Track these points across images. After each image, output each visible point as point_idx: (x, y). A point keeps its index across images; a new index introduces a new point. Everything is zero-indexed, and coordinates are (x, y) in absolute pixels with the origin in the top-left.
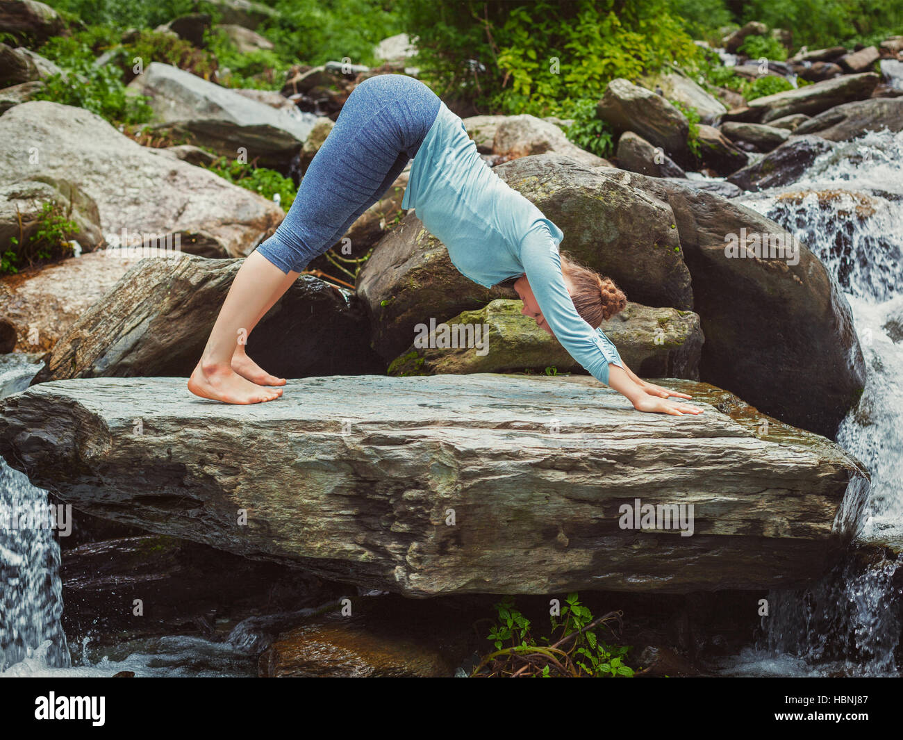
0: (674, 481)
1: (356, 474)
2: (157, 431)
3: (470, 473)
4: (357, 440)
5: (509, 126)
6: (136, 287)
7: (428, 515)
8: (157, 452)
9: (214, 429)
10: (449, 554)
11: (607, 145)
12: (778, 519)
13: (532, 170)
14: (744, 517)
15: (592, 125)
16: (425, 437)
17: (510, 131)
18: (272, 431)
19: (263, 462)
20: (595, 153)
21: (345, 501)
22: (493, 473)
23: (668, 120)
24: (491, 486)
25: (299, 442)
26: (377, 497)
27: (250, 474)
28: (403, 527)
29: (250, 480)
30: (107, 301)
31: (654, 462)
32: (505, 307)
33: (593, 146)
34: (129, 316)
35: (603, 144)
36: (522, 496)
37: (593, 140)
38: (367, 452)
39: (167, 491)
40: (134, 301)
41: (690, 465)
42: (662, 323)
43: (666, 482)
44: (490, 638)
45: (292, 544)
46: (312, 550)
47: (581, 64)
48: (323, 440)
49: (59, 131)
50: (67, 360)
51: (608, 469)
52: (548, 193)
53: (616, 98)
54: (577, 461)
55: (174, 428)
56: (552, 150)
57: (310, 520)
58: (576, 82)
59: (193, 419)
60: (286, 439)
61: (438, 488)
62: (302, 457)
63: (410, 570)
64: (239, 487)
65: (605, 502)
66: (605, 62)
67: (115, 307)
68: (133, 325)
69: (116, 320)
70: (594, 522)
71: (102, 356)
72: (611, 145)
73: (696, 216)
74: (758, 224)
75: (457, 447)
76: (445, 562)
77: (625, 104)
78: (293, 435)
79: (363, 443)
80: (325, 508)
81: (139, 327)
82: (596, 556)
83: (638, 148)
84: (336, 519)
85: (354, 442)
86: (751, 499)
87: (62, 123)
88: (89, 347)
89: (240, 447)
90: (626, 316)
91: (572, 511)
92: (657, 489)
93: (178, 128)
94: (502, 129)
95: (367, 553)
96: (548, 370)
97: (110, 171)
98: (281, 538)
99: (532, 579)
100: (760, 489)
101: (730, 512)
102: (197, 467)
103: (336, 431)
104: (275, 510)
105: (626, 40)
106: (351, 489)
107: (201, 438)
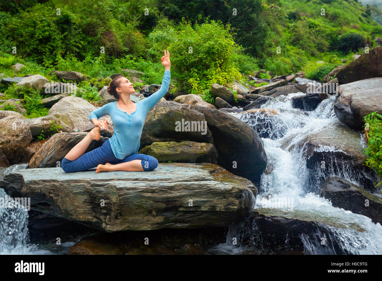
0: (187, 195)
1: (90, 195)
2: (38, 184)
3: (121, 195)
4: (89, 185)
6: (52, 142)
7: (111, 207)
8: (37, 190)
9: (52, 183)
10: (119, 219)
11: (213, 100)
12: (220, 206)
13: (162, 105)
14: (210, 205)
15: (208, 96)
16: (109, 184)
17: (188, 98)
18: (67, 183)
19: (65, 193)
20: (210, 103)
21: (88, 204)
22: (128, 194)
23: (228, 93)
24: (128, 199)
25: (74, 186)
26: (96, 202)
27: (61, 196)
28: (105, 211)
29: (62, 198)
31: (181, 189)
32: (157, 144)
34: (49, 150)
35: (211, 100)
36: (138, 201)
37: (209, 99)
38: (92, 189)
39: (43, 202)
40: (51, 146)
41: (192, 190)
42: (202, 147)
43: (184, 195)
45: (74, 217)
46: (80, 219)
48: (80, 186)
49: (73, 103)
51: (165, 192)
52: (166, 111)
53: (214, 88)
54: (154, 190)
55: (42, 183)
56: (198, 102)
57: (78, 209)
58: (210, 85)
59: (47, 180)
60: (71, 186)
61: (113, 199)
62: (75, 191)
63: (107, 224)
64: (59, 200)
65: (166, 202)
66: (217, 80)
67: (46, 148)
68: (50, 153)
69: (46, 152)
70: (163, 208)
71: (42, 162)
73: (214, 117)
74: (231, 118)
75: (117, 187)
76: (117, 221)
77: (216, 90)
78: (72, 184)
79: (90, 186)
80: (82, 206)
81: (52, 153)
83: (220, 101)
84: (86, 209)
85: (88, 186)
86: (211, 199)
87: (74, 101)
88: (39, 159)
89: (58, 188)
90: (191, 145)
91: (156, 205)
92: (182, 197)
93: (105, 101)
94: (186, 98)
95: (95, 219)
96: (169, 162)
97: (85, 113)
98: (71, 215)
99: (146, 226)
100: (214, 196)
101: (205, 203)
102: (48, 194)
103: (84, 183)
104: (69, 207)
105: (223, 74)
106: (89, 200)
107: (49, 186)
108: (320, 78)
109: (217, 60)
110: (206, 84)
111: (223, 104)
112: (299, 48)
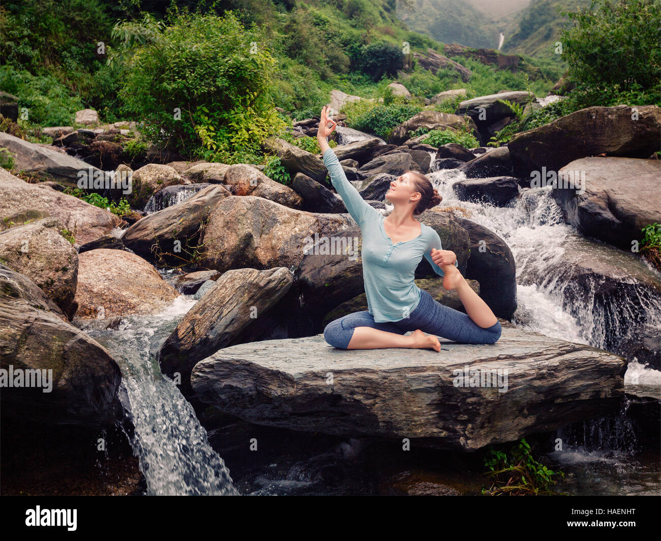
1: (443, 392)
2: (323, 378)
5: (234, 169)
6: (226, 289)
7: (479, 409)
8: (325, 390)
10: (485, 428)
11: (288, 179)
12: (607, 389)
14: (594, 390)
15: (279, 169)
17: (235, 172)
18: (396, 374)
19: (392, 391)
20: (281, 183)
21: (434, 407)
23: (319, 166)
25: (414, 379)
26: (451, 403)
27: (383, 398)
28: (465, 417)
29: (384, 401)
30: (208, 297)
33: (281, 179)
34: (224, 305)
35: (286, 178)
37: (281, 176)
40: (227, 296)
44: (486, 465)
45: (404, 432)
46: (415, 434)
47: (237, 133)
48: (426, 377)
50: (189, 333)
51: (552, 375)
55: (334, 376)
57: (416, 418)
59: (345, 370)
60: (405, 378)
61: (487, 396)
62: (415, 386)
63: (467, 438)
64: (377, 405)
67: (214, 300)
68: (229, 310)
69: (217, 308)
70: (540, 401)
71: (212, 329)
72: (290, 179)
74: (491, 235)
76: (482, 432)
77: (298, 159)
78: (410, 375)
79: (451, 376)
80: (425, 412)
81: (231, 311)
82: (538, 419)
83: (306, 180)
84: (430, 417)
85: (445, 377)
88: (202, 324)
89: (378, 384)
91: (535, 398)
94: (230, 171)
95: (445, 433)
98: (397, 429)
99: (513, 433)
102: (349, 396)
103: (433, 371)
104: (397, 415)
105: (257, 121)
106: (439, 400)
107: (352, 380)
108: (376, 129)
109: (248, 93)
110: (228, 138)
111: (313, 186)
112: (301, 63)
